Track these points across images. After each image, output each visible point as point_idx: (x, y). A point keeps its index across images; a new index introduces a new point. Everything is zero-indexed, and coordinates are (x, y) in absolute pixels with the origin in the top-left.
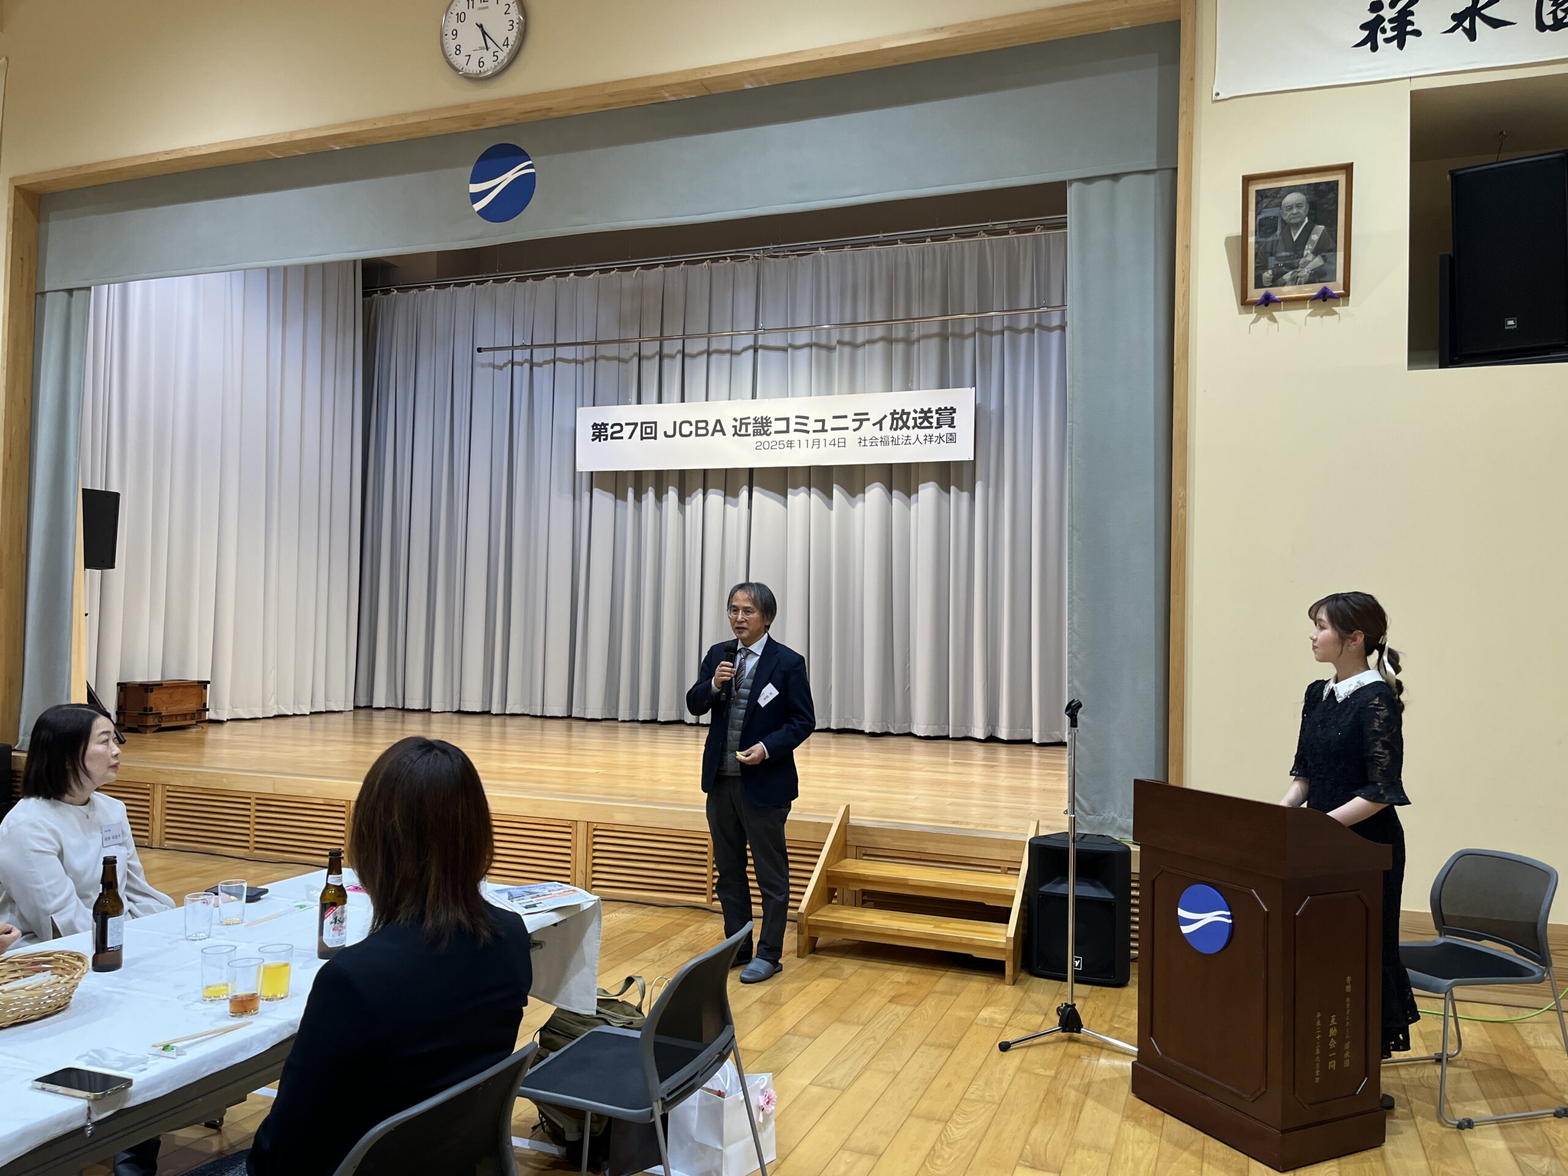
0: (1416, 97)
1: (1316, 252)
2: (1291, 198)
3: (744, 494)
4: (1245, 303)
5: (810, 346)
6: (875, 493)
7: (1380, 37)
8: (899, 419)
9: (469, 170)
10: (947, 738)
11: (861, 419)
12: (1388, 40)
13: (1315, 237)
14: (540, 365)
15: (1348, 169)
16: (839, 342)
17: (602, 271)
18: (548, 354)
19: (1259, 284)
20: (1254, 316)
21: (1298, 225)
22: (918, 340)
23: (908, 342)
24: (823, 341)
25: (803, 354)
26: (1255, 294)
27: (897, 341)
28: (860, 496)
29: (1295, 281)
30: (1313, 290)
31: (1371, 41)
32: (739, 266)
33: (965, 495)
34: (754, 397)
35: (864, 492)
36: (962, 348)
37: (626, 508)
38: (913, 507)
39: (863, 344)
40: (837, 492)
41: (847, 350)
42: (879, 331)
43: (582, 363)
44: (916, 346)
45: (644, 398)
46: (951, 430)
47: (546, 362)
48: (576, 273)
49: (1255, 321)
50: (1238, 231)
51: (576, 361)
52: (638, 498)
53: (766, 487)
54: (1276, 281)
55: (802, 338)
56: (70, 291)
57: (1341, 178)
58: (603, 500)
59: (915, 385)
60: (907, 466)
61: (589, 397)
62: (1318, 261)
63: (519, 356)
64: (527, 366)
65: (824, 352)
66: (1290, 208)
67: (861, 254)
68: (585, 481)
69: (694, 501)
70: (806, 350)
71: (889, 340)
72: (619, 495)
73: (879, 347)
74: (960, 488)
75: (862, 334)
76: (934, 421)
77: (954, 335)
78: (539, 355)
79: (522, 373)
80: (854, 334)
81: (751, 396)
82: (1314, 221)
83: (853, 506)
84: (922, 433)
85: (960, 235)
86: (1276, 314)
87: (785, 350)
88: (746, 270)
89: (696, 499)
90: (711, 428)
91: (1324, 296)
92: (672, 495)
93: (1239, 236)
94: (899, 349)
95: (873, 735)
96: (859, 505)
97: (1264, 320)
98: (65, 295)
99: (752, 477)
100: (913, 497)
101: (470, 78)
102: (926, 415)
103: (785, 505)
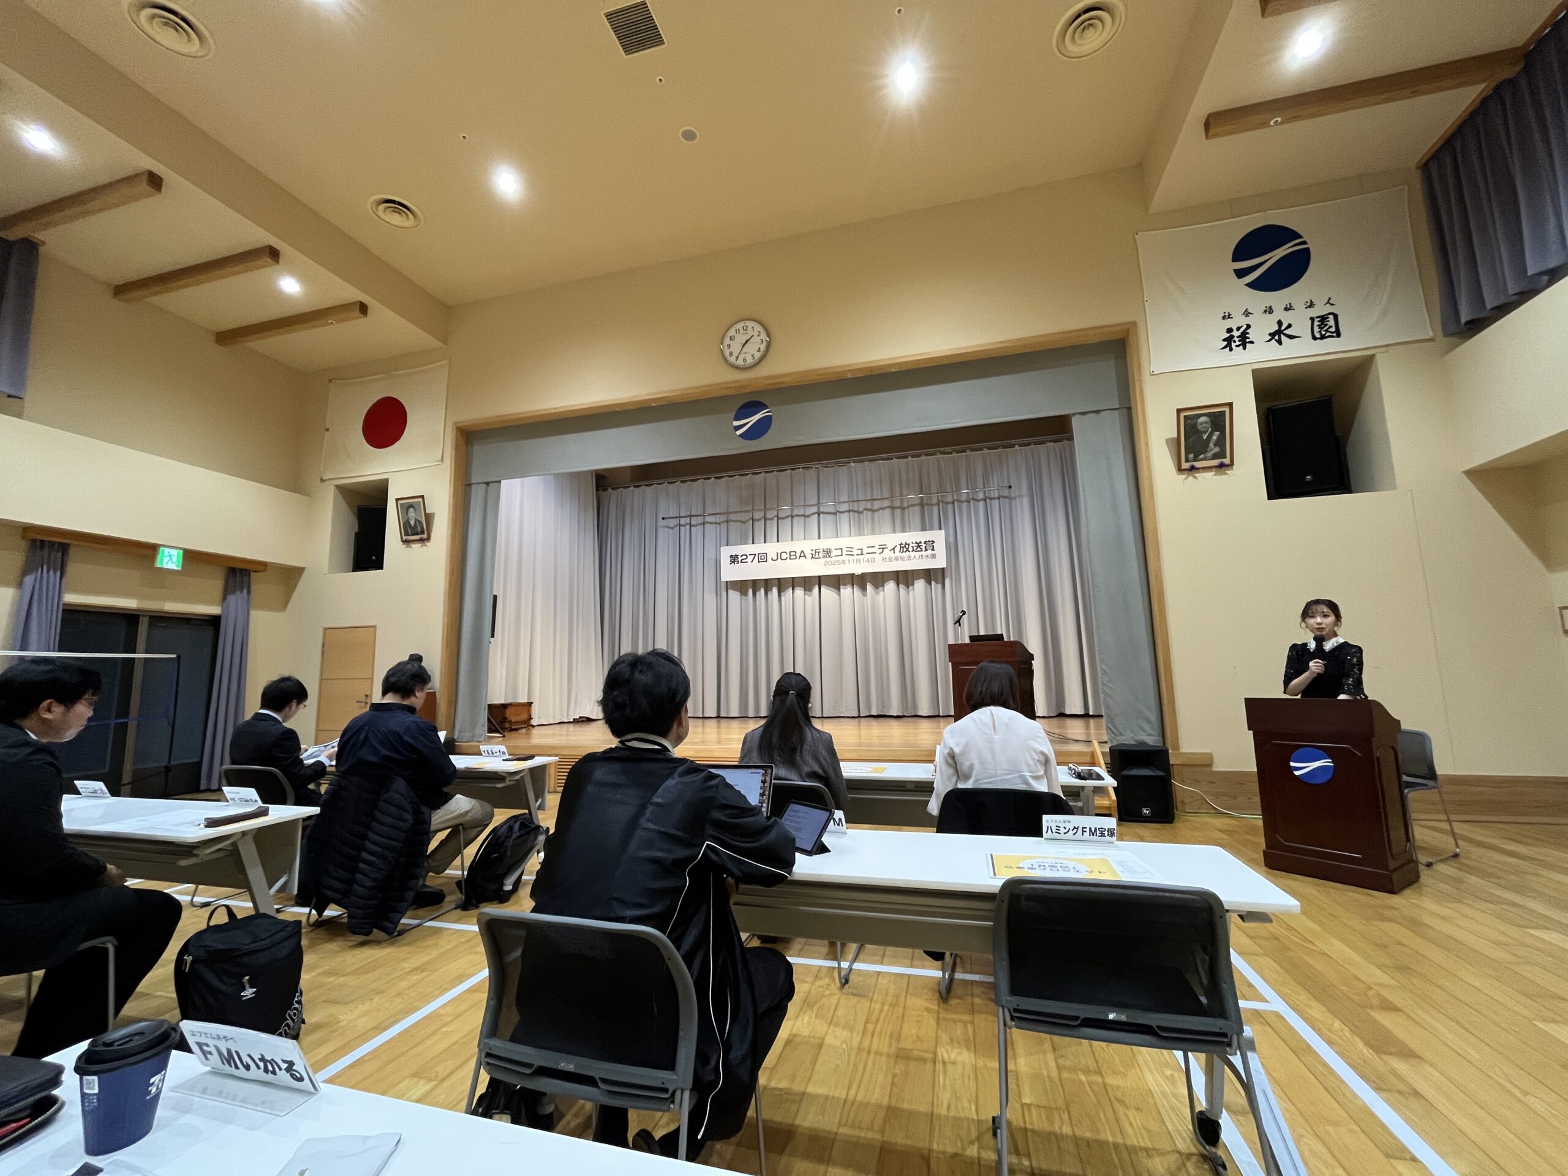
0: (1255, 372)
1: (1215, 445)
2: (1202, 419)
3: (816, 589)
4: (1180, 470)
5: (849, 511)
6: (890, 586)
7: (1233, 345)
8: (904, 547)
9: (733, 415)
10: (939, 716)
11: (883, 548)
12: (1237, 346)
13: (1215, 438)
14: (695, 526)
15: (1230, 405)
16: (865, 509)
17: (730, 476)
18: (700, 520)
19: (1187, 461)
20: (1184, 476)
21: (1205, 432)
22: (908, 507)
23: (903, 509)
24: (856, 509)
25: (845, 516)
26: (1185, 465)
27: (897, 508)
28: (881, 588)
29: (1205, 459)
30: (1216, 462)
31: (1229, 346)
32: (806, 472)
33: (939, 586)
34: (819, 538)
35: (883, 586)
36: (931, 510)
37: (747, 600)
38: (911, 593)
39: (878, 510)
40: (869, 587)
41: (869, 513)
42: (886, 503)
43: (719, 524)
44: (907, 510)
45: (755, 541)
46: (933, 552)
47: (699, 524)
48: (715, 478)
49: (1186, 479)
50: (1175, 435)
51: (716, 523)
52: (754, 595)
53: (829, 585)
54: (1196, 459)
55: (845, 507)
56: (488, 484)
57: (1227, 410)
58: (734, 595)
59: (908, 529)
60: (906, 572)
61: (724, 541)
62: (1217, 449)
63: (683, 521)
64: (688, 526)
65: (856, 514)
66: (1201, 424)
67: (874, 465)
68: (724, 587)
69: (787, 595)
70: (847, 514)
71: (893, 508)
72: (744, 593)
73: (888, 511)
74: (937, 582)
75: (877, 505)
76: (923, 548)
77: (928, 504)
78: (694, 521)
79: (685, 531)
80: (872, 505)
81: (817, 536)
82: (1214, 429)
83: (877, 593)
84: (917, 554)
85: (926, 455)
86: (1196, 475)
87: (835, 514)
88: (811, 473)
89: (788, 594)
90: (798, 556)
91: (1222, 466)
92: (775, 591)
93: (1173, 439)
94: (898, 512)
95: (898, 717)
96: (882, 593)
97: (1191, 478)
98: (485, 485)
99: (820, 580)
100: (911, 588)
101: (737, 368)
102: (918, 545)
103: (840, 595)
